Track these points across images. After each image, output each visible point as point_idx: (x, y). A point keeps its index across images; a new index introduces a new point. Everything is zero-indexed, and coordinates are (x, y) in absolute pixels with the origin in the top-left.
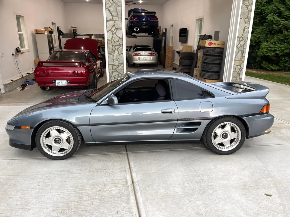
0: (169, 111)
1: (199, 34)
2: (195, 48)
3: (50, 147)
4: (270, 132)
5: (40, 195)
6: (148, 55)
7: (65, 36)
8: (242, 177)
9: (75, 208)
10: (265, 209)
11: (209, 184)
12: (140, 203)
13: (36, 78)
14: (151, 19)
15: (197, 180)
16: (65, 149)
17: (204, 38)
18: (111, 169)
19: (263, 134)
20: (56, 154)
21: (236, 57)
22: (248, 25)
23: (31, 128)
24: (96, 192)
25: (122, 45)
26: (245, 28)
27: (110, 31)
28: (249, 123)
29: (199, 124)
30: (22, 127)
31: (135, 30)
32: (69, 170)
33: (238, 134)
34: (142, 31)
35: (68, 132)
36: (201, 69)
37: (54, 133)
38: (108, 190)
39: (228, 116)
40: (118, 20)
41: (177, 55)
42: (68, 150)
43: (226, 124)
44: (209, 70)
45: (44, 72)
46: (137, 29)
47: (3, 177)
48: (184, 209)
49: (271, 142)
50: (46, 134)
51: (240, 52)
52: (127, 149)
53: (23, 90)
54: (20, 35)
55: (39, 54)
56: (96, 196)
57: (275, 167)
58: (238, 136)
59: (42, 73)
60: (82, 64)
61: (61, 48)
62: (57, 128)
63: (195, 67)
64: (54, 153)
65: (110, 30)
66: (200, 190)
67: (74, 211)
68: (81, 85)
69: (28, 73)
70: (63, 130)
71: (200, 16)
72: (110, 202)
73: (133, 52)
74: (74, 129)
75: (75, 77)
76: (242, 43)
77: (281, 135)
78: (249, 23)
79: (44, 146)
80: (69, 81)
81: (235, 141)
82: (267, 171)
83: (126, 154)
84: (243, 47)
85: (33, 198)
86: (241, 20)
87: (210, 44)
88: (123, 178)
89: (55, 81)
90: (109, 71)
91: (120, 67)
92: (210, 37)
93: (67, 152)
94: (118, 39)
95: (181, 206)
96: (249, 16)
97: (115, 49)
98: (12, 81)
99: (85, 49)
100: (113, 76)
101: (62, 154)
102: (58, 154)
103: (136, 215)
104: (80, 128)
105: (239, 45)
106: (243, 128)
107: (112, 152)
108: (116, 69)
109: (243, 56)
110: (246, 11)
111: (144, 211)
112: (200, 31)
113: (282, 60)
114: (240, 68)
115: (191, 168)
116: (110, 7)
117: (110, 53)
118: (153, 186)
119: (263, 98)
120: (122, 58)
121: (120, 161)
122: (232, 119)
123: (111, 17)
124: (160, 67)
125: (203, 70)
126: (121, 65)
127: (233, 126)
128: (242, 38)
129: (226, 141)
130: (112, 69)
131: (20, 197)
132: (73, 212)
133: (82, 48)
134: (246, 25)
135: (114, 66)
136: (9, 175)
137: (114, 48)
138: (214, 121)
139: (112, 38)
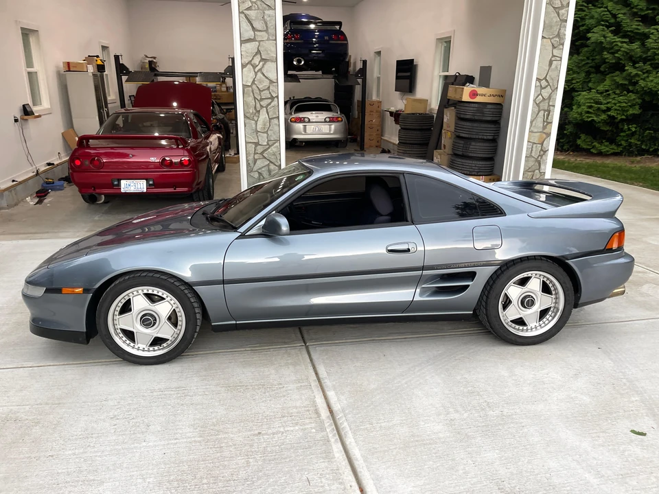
0: (404, 247)
1: (443, 72)
2: (435, 105)
3: (130, 335)
4: (624, 291)
5: (120, 447)
6: (325, 122)
7: (132, 77)
8: (573, 395)
9: (209, 476)
10: (638, 466)
11: (505, 413)
12: (357, 460)
13: (75, 174)
14: (331, 39)
15: (477, 405)
16: (165, 340)
17: (455, 81)
18: (275, 383)
19: (609, 297)
20: (144, 350)
21: (534, 124)
22: (559, 51)
23: (86, 291)
24: (251, 437)
25: (277, 97)
26: (553, 59)
27: (249, 66)
28: (581, 272)
29: (471, 276)
30: (64, 291)
31: (295, 63)
32: (178, 388)
33: (556, 298)
34: (312, 65)
35: (171, 300)
36: (450, 152)
37: (139, 302)
38: (277, 433)
39: (534, 258)
40: (268, 39)
41: (390, 121)
42: (173, 342)
43: (530, 275)
44: (471, 155)
45: (92, 161)
46: (299, 61)
47: (24, 409)
48: (457, 470)
49: (623, 315)
50: (120, 305)
51: (541, 113)
52: (306, 336)
53: (40, 202)
54: (29, 73)
55: (74, 120)
56: (251, 446)
57: (642, 371)
58: (556, 303)
59: (87, 163)
60: (180, 142)
61: (123, 105)
62: (145, 292)
63: (437, 146)
64: (138, 349)
65: (250, 62)
66: (487, 426)
67: (209, 483)
68: (178, 190)
69: (49, 164)
70: (160, 294)
71: (444, 31)
72: (286, 458)
73: (291, 114)
74: (186, 291)
75: (165, 171)
76: (546, 93)
77: (643, 299)
78: (561, 47)
79: (117, 334)
80: (151, 182)
81: (550, 313)
82: (627, 379)
83: (304, 347)
84: (547, 101)
85: (106, 456)
86: (545, 40)
87: (474, 94)
88: (307, 403)
89: (119, 180)
90: (247, 157)
91: (273, 149)
92: (470, 79)
93: (169, 346)
94: (266, 83)
95: (450, 463)
96: (562, 31)
97: (262, 107)
98: (15, 183)
99: (181, 106)
100: (255, 169)
101: (158, 352)
102: (149, 351)
103: (353, 488)
104: (199, 289)
105: (540, 96)
106: (569, 284)
107: (272, 343)
108: (262, 153)
109: (547, 122)
110: (555, 20)
111: (369, 477)
112: (446, 66)
113: (622, 131)
114: (542, 150)
115: (459, 378)
116: (249, 9)
117: (248, 115)
118: (380, 419)
119: (610, 215)
120: (276, 128)
121: (295, 364)
122: (545, 264)
123: (250, 34)
124: (351, 148)
125: (456, 155)
126: (274, 143)
127: (545, 280)
128: (547, 81)
129: (530, 314)
130: (255, 154)
131: (74, 454)
132: (206, 484)
133: (175, 104)
134: (556, 52)
135: (259, 147)
136: (39, 401)
137: (258, 105)
138: (504, 270)
139: (254, 80)
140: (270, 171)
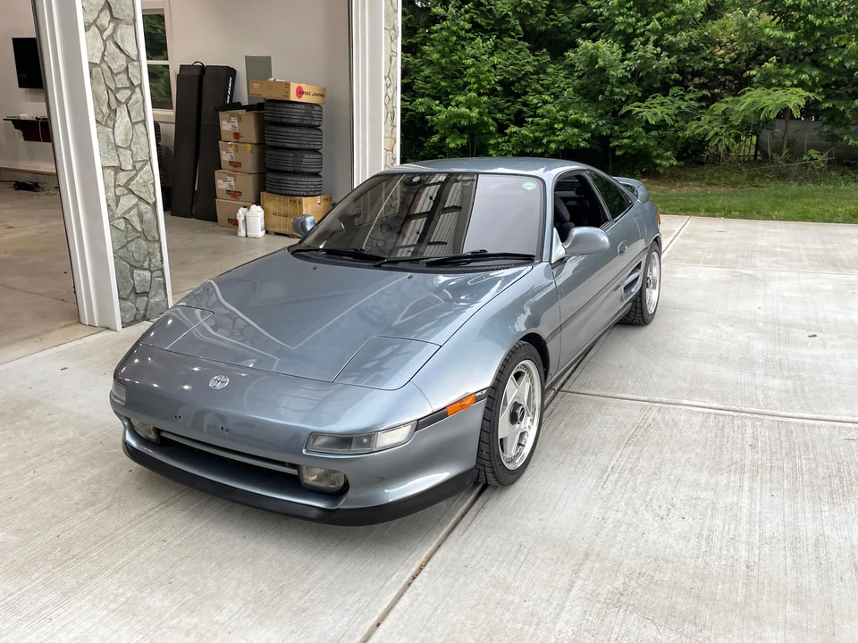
17: (203, 74)
21: (385, 128)
25: (140, 86)
26: (392, 54)
27: (94, 28)
30: (451, 410)
36: (256, 170)
38: (754, 437)
44: (305, 170)
51: (389, 115)
56: (776, 453)
65: (95, 22)
76: (390, 91)
78: (396, 41)
84: (391, 102)
86: (386, 32)
87: (300, 92)
90: (106, 194)
91: (142, 176)
96: (397, 23)
97: (119, 102)
100: (119, 212)
108: (126, 186)
109: (394, 125)
110: (390, 10)
112: (156, 52)
114: (392, 157)
117: (100, 118)
120: (144, 140)
125: (271, 172)
126: (144, 166)
128: (389, 79)
130: (115, 187)
134: (393, 47)
135: (122, 173)
137: (112, 99)
139: (103, 55)
140: (140, 215)
